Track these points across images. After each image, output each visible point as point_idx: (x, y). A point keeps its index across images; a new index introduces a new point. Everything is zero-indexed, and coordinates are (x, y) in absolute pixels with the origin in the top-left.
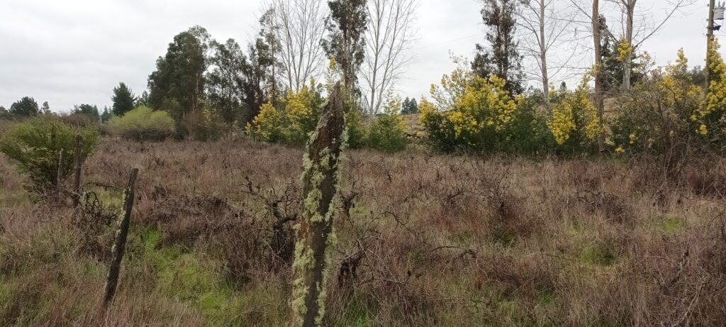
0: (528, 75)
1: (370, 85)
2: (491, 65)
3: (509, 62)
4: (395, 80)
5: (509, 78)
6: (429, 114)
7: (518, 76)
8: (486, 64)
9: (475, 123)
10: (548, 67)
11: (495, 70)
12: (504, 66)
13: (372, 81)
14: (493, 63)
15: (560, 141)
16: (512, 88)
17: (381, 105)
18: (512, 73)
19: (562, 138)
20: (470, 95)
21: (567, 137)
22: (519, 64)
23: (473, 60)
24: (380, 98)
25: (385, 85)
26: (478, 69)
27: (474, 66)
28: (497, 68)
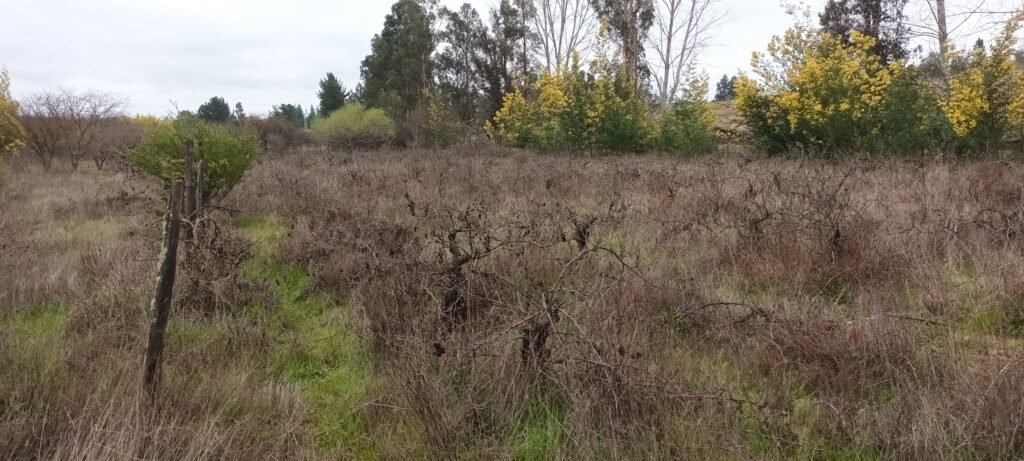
0: (914, 28)
1: (662, 58)
2: (851, 17)
3: (883, 10)
4: (700, 49)
5: (880, 36)
6: (749, 97)
7: (896, 31)
8: (843, 16)
9: (818, 107)
10: (947, 13)
11: (859, 25)
12: (874, 17)
13: (665, 52)
14: (857, 12)
15: (960, 131)
16: (887, 51)
17: (679, 87)
18: (887, 29)
19: (964, 125)
20: (812, 63)
21: (973, 123)
22: (899, 13)
23: (823, 11)
24: (678, 76)
25: (685, 58)
26: (831, 23)
27: (824, 20)
28: (862, 21)
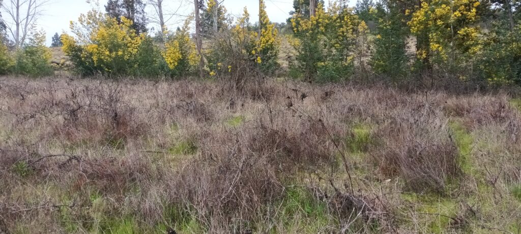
0: (150, 18)
1: (14, 19)
2: (121, 9)
3: (135, 8)
4: (39, 16)
5: (135, 21)
6: (70, 45)
7: (142, 19)
8: (117, 8)
9: (107, 53)
10: (163, 13)
11: (125, 14)
12: (132, 11)
13: (15, 15)
14: (123, 7)
15: (171, 67)
16: (138, 28)
17: (27, 37)
18: (138, 17)
19: (173, 64)
20: (102, 30)
21: (176, 64)
22: (143, 10)
23: (107, 5)
24: (25, 31)
25: (29, 20)
26: (111, 11)
27: (108, 9)
28: (126, 12)
